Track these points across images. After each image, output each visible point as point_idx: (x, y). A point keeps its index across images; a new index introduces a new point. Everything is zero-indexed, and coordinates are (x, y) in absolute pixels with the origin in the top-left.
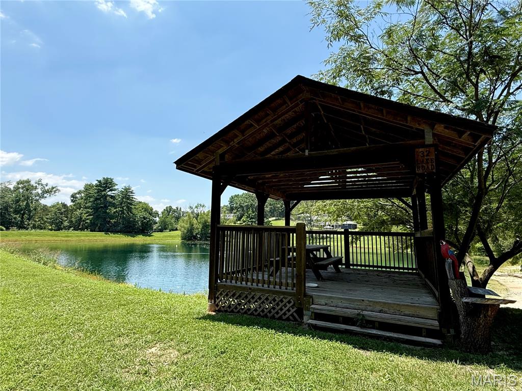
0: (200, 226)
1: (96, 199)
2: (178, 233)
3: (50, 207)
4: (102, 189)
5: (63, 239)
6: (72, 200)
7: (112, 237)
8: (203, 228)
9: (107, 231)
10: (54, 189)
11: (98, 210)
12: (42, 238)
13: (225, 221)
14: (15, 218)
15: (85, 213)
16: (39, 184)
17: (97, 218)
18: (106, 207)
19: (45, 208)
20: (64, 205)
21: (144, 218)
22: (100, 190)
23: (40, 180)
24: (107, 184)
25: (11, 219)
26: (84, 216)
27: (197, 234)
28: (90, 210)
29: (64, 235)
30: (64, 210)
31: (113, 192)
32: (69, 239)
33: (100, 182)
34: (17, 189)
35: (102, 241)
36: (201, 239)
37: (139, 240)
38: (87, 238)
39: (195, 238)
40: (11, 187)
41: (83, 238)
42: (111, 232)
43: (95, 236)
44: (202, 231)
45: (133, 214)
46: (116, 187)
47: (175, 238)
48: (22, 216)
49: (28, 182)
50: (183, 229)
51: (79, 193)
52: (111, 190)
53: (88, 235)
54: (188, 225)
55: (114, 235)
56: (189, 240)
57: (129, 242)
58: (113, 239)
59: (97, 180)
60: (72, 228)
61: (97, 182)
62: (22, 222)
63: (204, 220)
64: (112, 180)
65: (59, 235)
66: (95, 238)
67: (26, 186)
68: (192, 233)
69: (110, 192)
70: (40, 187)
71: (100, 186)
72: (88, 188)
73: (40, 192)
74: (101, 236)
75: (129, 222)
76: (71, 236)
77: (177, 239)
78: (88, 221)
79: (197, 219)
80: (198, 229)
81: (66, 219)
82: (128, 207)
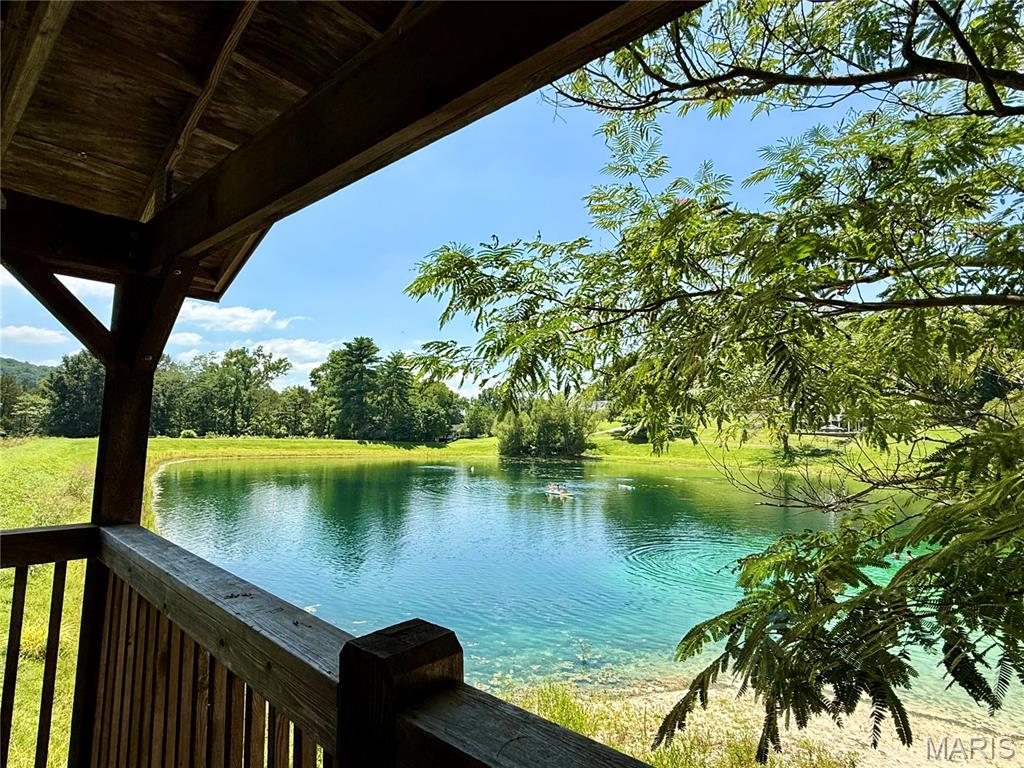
0: (535, 428)
1: (346, 379)
2: (495, 441)
3: (282, 396)
4: (354, 359)
5: (285, 452)
6: (312, 382)
7: (371, 448)
8: (541, 430)
9: (364, 437)
10: (284, 364)
11: (348, 399)
12: (249, 452)
13: (586, 415)
14: (221, 416)
15: (330, 405)
16: (259, 355)
17: (347, 413)
18: (361, 393)
19: (274, 397)
20: (302, 391)
21: (429, 412)
22: (351, 361)
23: (260, 349)
24: (361, 350)
25: (215, 418)
26: (329, 410)
27: (529, 443)
28: (336, 400)
29: (288, 445)
30: (301, 399)
31: (374, 364)
32: (296, 452)
33: (349, 345)
34: (227, 363)
35: (350, 456)
36: (537, 454)
37: (421, 454)
38: (325, 451)
39: (527, 450)
40: (218, 362)
41: (318, 451)
42: (370, 439)
43: (340, 447)
44: (539, 437)
45: (410, 405)
46: (378, 355)
47: (487, 450)
48: (233, 412)
49: (243, 352)
50: (501, 433)
51: (323, 368)
52: (370, 361)
53: (329, 445)
54: (512, 426)
55: (374, 446)
56: (514, 455)
57: (401, 460)
58: (371, 452)
59: (345, 344)
60: (312, 433)
61: (345, 347)
62: (233, 421)
63: (542, 414)
64: (369, 341)
65: (280, 444)
66: (340, 451)
67: (241, 360)
68: (519, 441)
69: (369, 365)
70: (262, 360)
71: (350, 353)
72: (335, 357)
73: (261, 368)
74: (351, 448)
75: (402, 420)
76: (300, 447)
77: (491, 452)
78: (333, 419)
79: (528, 413)
80: (532, 432)
81: (305, 415)
82: (400, 393)
